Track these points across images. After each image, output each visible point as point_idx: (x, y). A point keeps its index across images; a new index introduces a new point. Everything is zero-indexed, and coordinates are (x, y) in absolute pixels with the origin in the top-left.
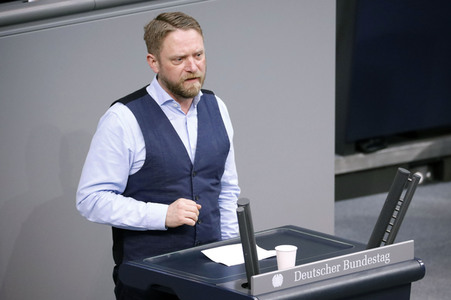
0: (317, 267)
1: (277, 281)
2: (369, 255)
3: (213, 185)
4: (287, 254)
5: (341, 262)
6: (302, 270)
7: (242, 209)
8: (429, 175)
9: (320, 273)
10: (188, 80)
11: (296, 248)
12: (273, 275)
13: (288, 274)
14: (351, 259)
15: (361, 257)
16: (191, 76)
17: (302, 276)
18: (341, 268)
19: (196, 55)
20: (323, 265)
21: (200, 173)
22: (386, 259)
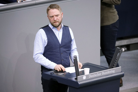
0: (95, 74)
1: (84, 78)
2: (109, 71)
3: (66, 50)
4: (87, 70)
5: (101, 72)
6: (91, 75)
7: (75, 58)
8: (126, 49)
9: (96, 75)
10: (54, 22)
11: (89, 69)
12: (83, 76)
13: (87, 76)
14: (104, 72)
15: (107, 71)
16: (55, 21)
17: (91, 76)
18: (102, 74)
19: (57, 16)
20: (97, 73)
21: (62, 47)
22: (114, 72)
